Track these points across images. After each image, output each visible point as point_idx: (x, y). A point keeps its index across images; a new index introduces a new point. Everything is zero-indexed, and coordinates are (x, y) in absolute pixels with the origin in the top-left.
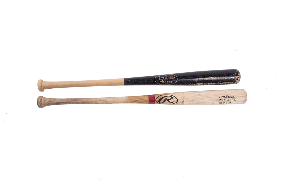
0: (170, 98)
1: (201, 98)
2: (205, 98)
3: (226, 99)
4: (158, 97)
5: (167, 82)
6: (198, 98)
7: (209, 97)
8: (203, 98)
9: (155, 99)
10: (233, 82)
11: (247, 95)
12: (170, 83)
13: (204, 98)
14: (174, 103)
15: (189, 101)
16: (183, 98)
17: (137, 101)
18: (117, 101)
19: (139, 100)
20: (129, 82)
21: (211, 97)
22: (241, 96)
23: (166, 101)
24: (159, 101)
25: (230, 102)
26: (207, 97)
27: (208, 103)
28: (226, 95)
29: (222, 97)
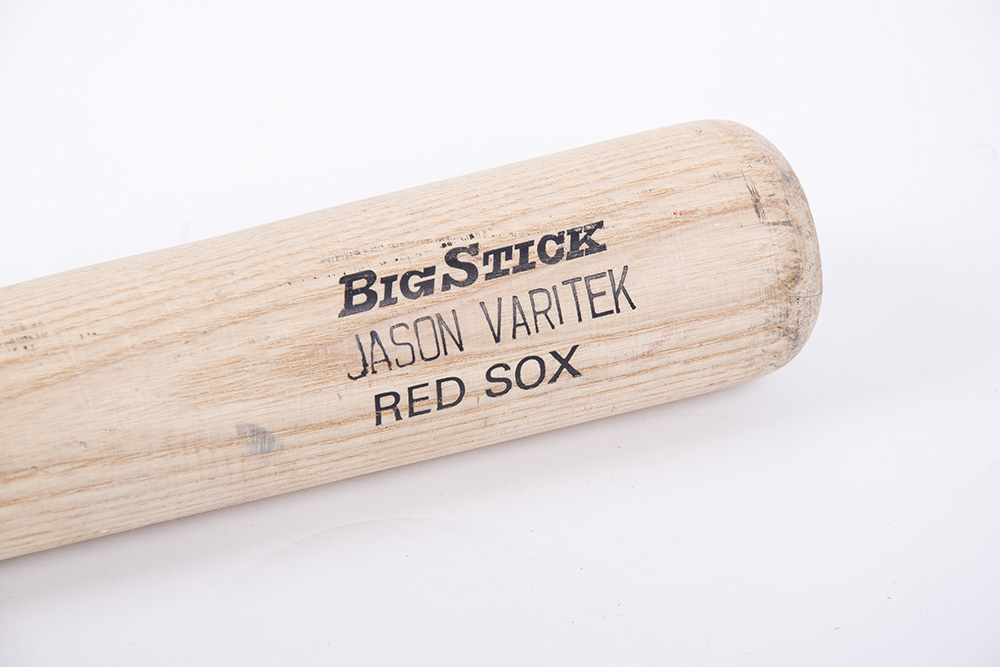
7: (159, 333)
8: (51, 367)
11: (788, 178)
21: (190, 337)
22: (700, 201)
25: (545, 343)
26: (127, 341)
27: (169, 448)
28: (444, 230)
29: (388, 282)
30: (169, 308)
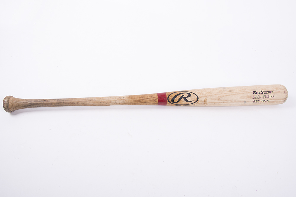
0: (188, 95)
1: (229, 94)
2: (235, 94)
3: (262, 95)
4: (170, 95)
6: (225, 94)
7: (240, 93)
8: (232, 94)
9: (167, 96)
11: (287, 91)
13: (233, 95)
14: (193, 102)
15: (214, 99)
16: (205, 95)
17: (142, 101)
18: (113, 100)
19: (145, 99)
21: (242, 94)
22: (280, 91)
23: (183, 99)
24: (173, 101)
25: (267, 99)
26: (238, 93)
27: (239, 101)
28: (261, 89)
29: (257, 92)
30: (241, 91)
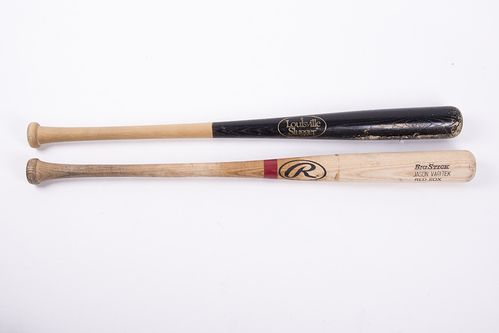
0: (310, 167)
1: (376, 168)
2: (384, 169)
3: (429, 172)
4: (283, 165)
5: (304, 131)
6: (369, 169)
7: (393, 167)
8: (380, 168)
9: (279, 168)
10: (447, 133)
11: (475, 164)
12: (309, 135)
13: (382, 169)
14: (317, 178)
15: (350, 175)
16: (337, 168)
17: (240, 173)
18: (197, 171)
19: (245, 171)
20: (223, 130)
21: (396, 168)
22: (462, 165)
24: (287, 174)
25: (437, 177)
26: (389, 167)
27: (390, 179)
28: (430, 161)
29: (421, 167)
30: (395, 164)
